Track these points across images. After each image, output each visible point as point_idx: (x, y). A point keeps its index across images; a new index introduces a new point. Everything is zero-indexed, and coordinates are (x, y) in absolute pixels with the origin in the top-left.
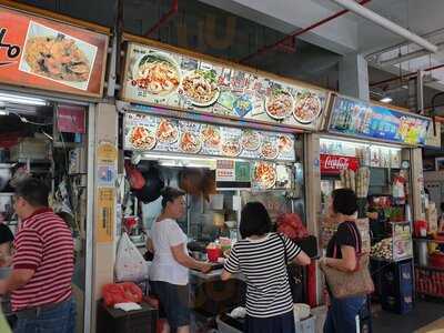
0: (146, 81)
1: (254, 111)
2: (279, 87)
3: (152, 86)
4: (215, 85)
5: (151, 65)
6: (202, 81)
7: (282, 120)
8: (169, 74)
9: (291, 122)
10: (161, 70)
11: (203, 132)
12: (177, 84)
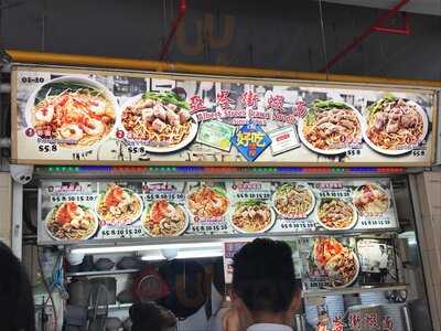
0: (53, 125)
1: (276, 147)
2: (324, 97)
3: (64, 132)
4: (186, 113)
5: (58, 99)
6: (159, 110)
7: (342, 155)
8: (93, 109)
9: (366, 156)
10: (77, 104)
11: (192, 197)
12: (111, 122)
